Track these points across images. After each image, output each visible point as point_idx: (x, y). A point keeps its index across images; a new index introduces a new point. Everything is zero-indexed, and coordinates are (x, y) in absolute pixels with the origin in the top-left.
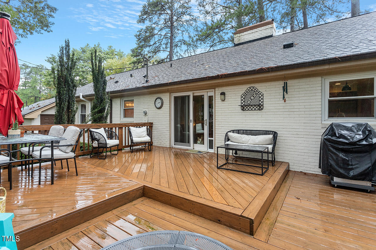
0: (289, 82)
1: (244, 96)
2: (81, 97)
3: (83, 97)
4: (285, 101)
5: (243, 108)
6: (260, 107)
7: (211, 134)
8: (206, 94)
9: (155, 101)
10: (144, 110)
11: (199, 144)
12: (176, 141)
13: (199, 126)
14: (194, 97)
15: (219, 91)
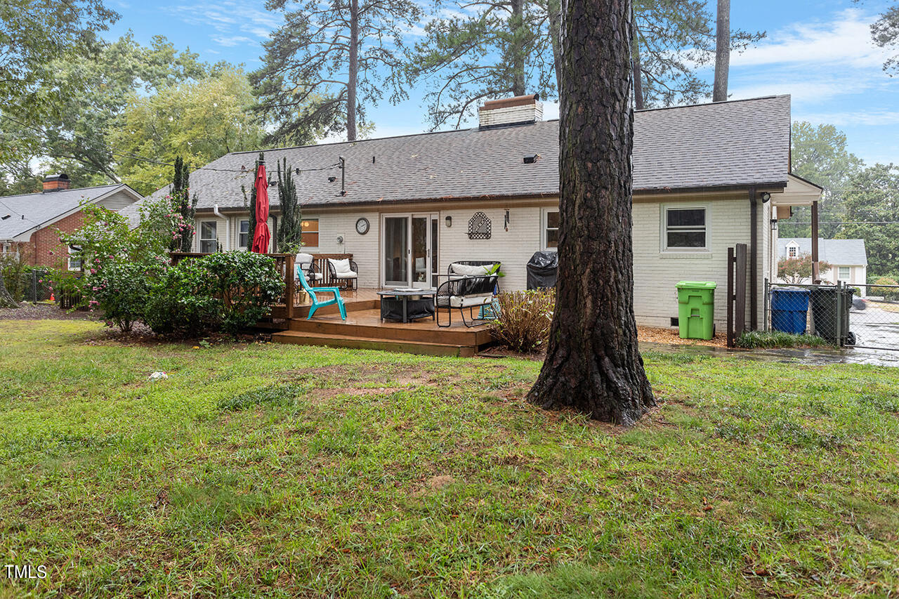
0: (511, 210)
1: (472, 222)
2: (216, 211)
3: (220, 210)
4: (507, 231)
5: (471, 236)
6: (487, 236)
7: (435, 269)
8: (429, 217)
9: (357, 222)
10: (339, 236)
11: (421, 281)
12: (388, 279)
13: (420, 261)
14: (414, 220)
15: (444, 214)
